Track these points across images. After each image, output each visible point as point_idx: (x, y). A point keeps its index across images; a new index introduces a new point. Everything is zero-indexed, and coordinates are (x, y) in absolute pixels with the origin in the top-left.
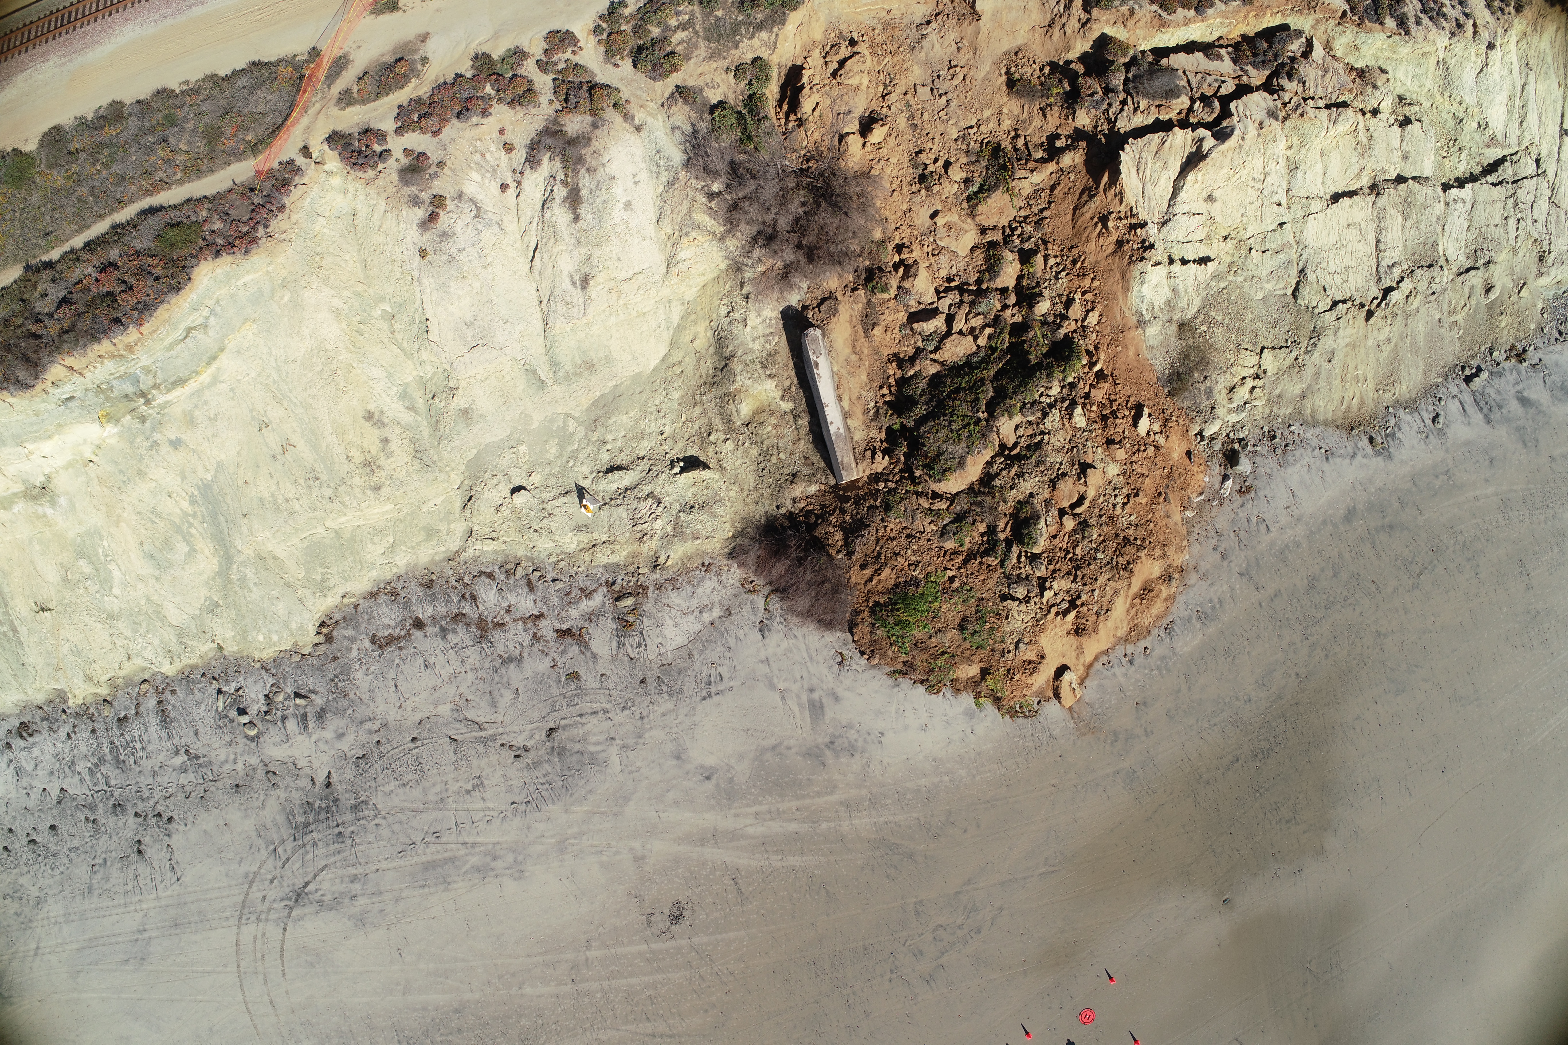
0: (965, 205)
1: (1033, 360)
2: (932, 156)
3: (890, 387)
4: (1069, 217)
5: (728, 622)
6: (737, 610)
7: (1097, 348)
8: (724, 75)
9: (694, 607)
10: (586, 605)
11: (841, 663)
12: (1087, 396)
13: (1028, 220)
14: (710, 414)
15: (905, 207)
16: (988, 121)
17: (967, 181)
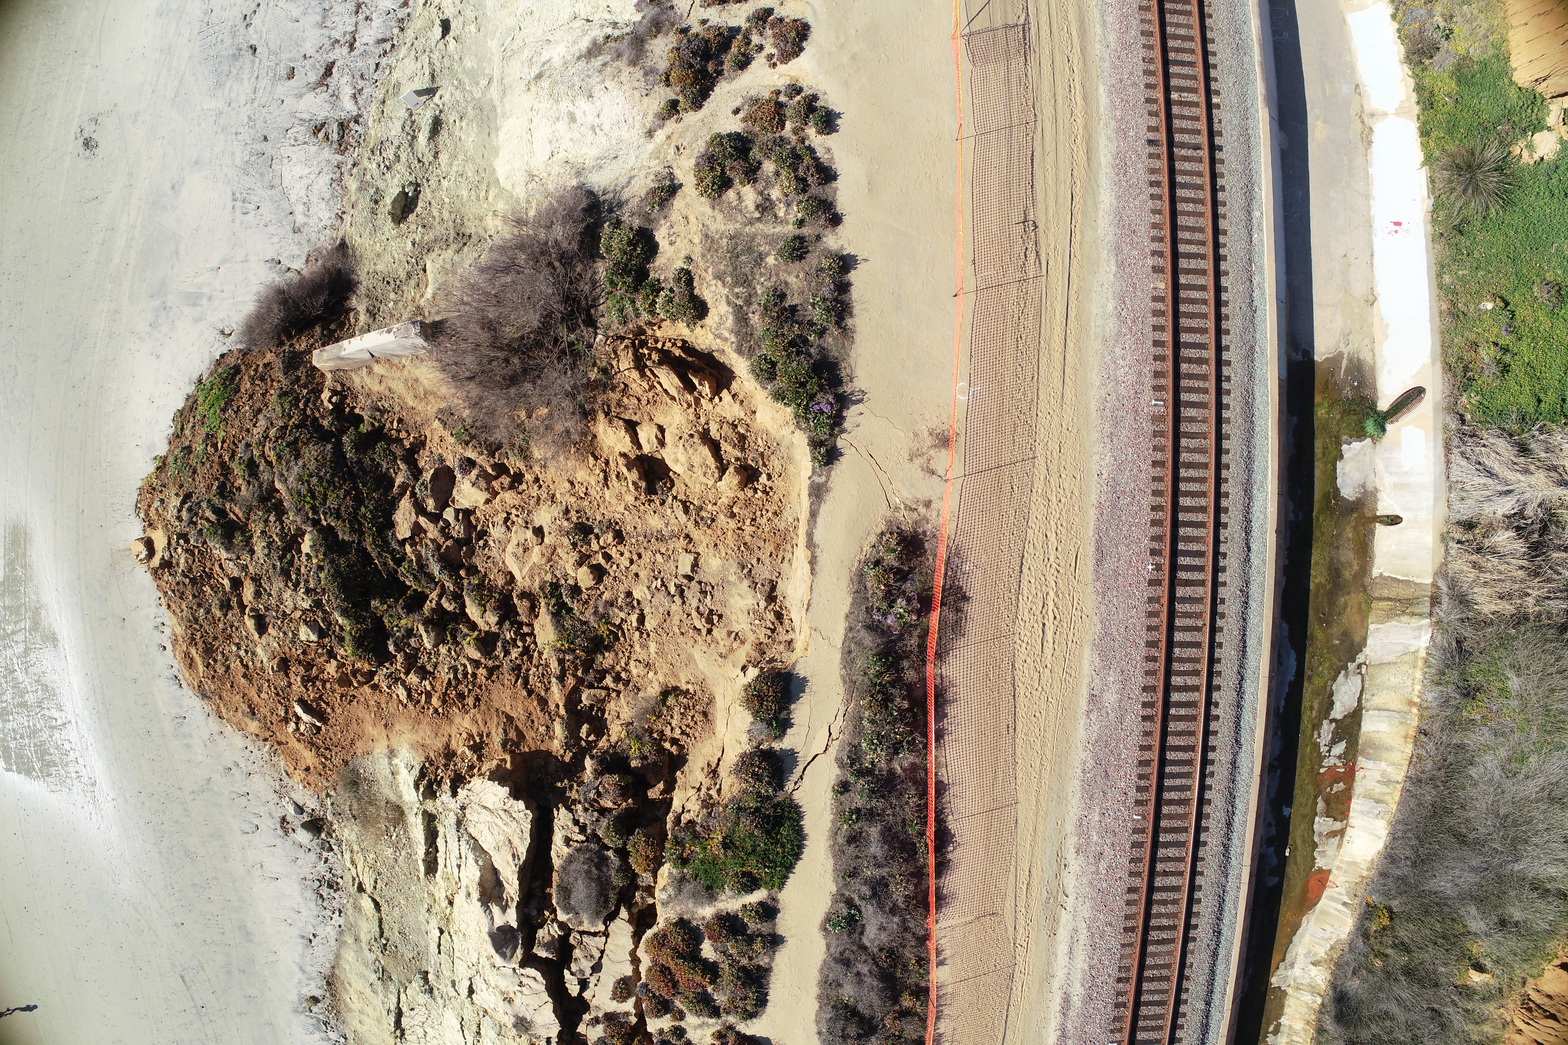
0: (549, 578)
1: (375, 603)
2: (613, 552)
3: (398, 431)
4: (507, 709)
5: (289, 228)
6: (296, 240)
7: (375, 687)
8: (683, 253)
9: (311, 198)
10: (347, 92)
11: (222, 332)
12: (332, 655)
13: (525, 658)
14: (438, 228)
15: (558, 496)
16: (644, 646)
17: (575, 590)
